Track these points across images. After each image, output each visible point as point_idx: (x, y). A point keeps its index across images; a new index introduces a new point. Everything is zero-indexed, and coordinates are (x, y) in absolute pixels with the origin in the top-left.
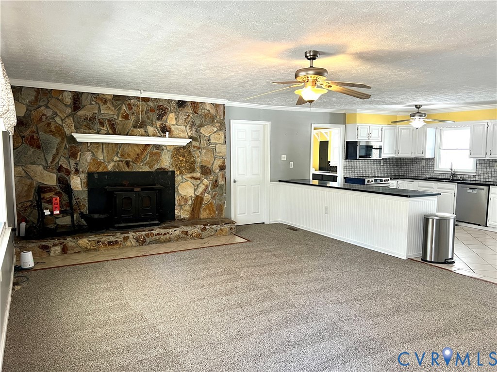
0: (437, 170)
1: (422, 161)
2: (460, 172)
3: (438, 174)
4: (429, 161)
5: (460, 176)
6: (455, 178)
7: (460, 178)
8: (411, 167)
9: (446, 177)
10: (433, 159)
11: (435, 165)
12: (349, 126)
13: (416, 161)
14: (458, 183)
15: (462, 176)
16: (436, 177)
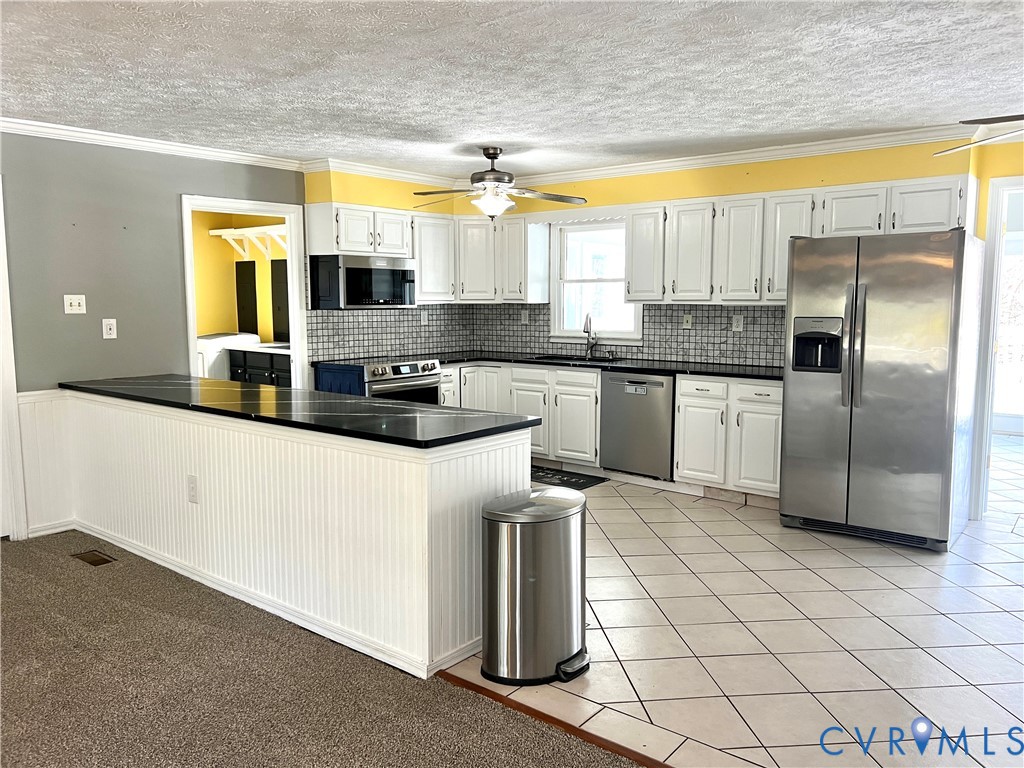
0: (557, 334)
1: (523, 312)
2: (608, 339)
3: (560, 346)
4: (537, 312)
5: (608, 348)
6: (598, 355)
7: (607, 355)
8: (498, 328)
9: (578, 353)
10: (546, 306)
11: (552, 323)
12: (314, 209)
13: (510, 311)
14: (604, 369)
15: (613, 348)
16: (555, 352)
